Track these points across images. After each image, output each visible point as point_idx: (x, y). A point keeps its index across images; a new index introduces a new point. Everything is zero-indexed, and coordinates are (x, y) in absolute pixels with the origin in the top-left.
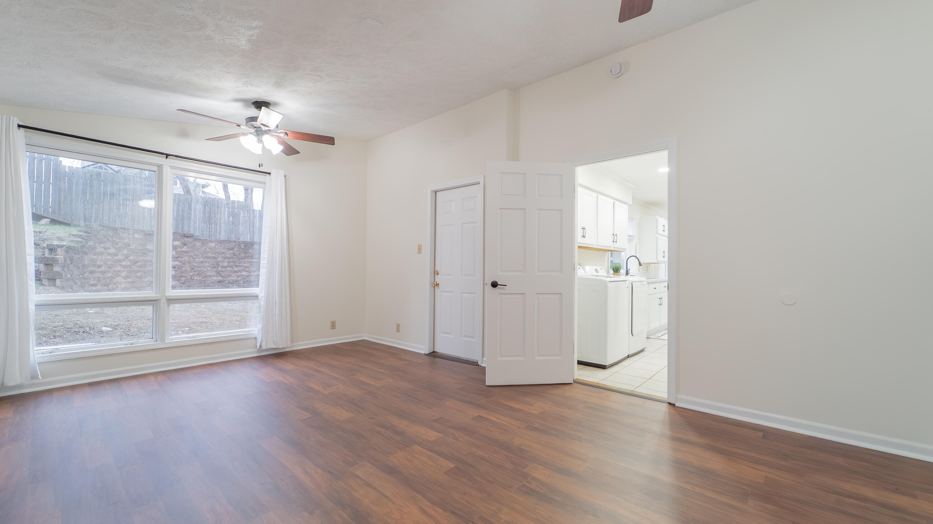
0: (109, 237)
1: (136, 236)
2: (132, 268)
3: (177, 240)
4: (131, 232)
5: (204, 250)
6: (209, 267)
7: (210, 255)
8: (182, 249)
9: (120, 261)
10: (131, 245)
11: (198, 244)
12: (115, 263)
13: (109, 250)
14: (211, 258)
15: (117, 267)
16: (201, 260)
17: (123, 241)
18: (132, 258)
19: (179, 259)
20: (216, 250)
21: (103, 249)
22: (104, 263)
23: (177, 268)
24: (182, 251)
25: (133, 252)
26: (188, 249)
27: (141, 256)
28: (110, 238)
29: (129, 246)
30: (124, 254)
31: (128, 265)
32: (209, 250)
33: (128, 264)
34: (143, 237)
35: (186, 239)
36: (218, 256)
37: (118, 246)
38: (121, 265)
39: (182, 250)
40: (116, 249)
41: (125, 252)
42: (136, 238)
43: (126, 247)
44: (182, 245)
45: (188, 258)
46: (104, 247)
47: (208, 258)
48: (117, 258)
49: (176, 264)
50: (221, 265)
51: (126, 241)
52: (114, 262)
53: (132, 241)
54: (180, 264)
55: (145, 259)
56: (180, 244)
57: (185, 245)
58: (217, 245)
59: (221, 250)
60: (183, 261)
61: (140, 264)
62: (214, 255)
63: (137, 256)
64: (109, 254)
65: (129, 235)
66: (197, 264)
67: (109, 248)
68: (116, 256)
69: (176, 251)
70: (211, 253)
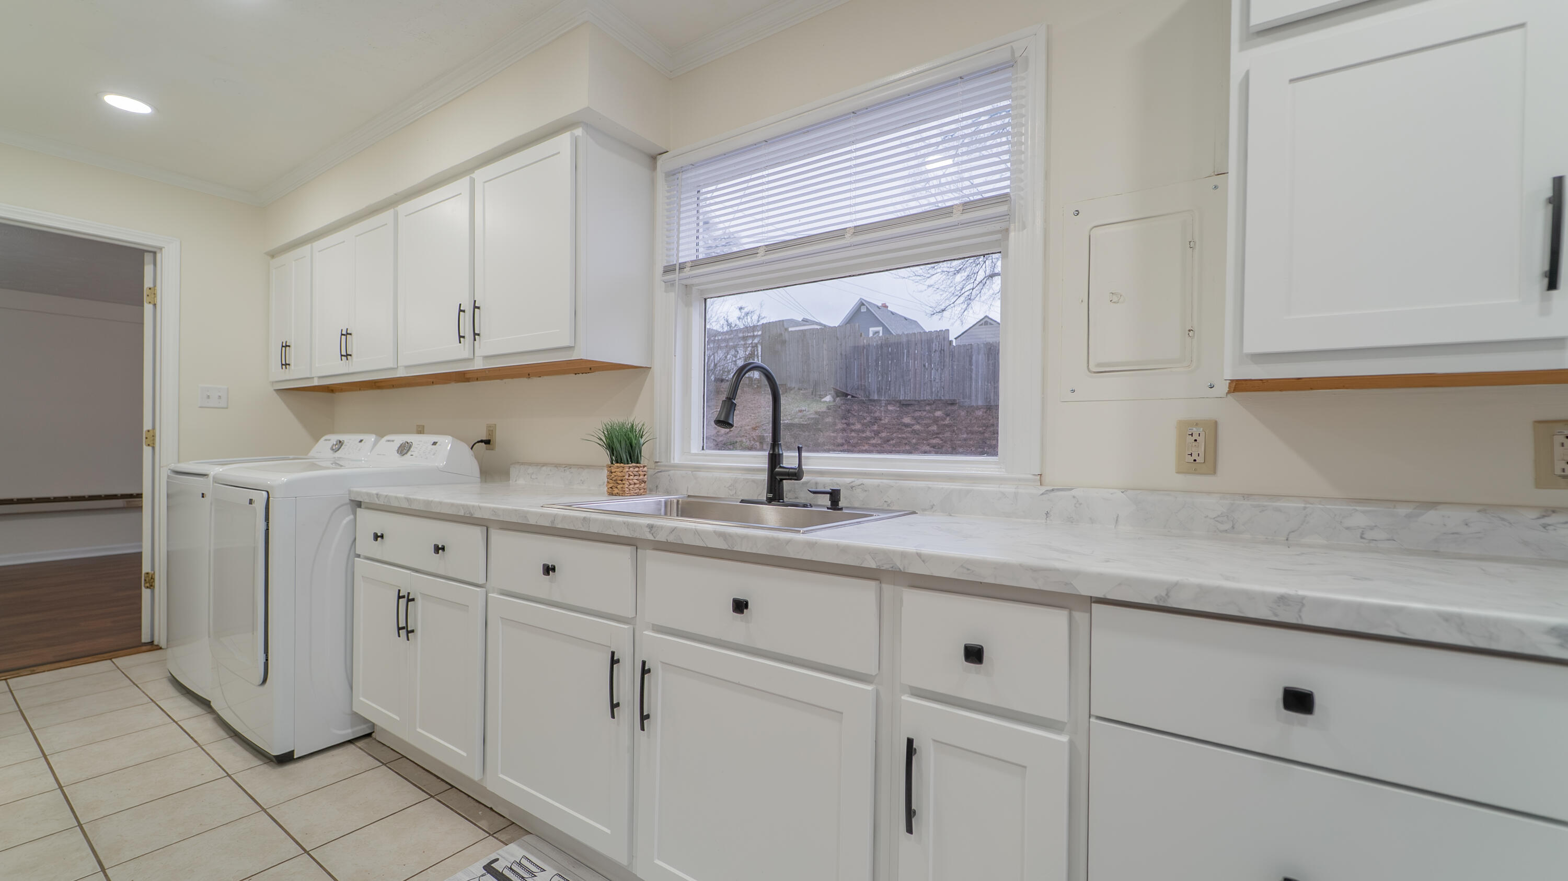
0: (853, 412)
1: (890, 408)
2: (883, 447)
3: (939, 410)
4: (884, 404)
5: (969, 422)
6: (973, 446)
7: (976, 428)
8: (944, 421)
9: (867, 438)
10: (883, 418)
11: (963, 413)
12: (861, 441)
13: (852, 426)
14: (977, 432)
15: (864, 446)
16: (965, 436)
17: (872, 415)
18: (883, 435)
19: (941, 436)
20: (984, 421)
21: (845, 425)
22: (846, 440)
23: (937, 447)
24: (944, 425)
25: (885, 428)
26: (950, 421)
27: (895, 432)
28: (856, 412)
29: (880, 420)
30: (873, 431)
31: (878, 444)
32: (975, 421)
33: (879, 442)
34: (898, 409)
35: (949, 408)
36: (985, 430)
37: (865, 421)
38: (869, 443)
39: (944, 423)
40: (863, 424)
41: (875, 427)
42: (889, 411)
43: (876, 422)
44: (944, 416)
45: (950, 434)
46: (846, 423)
47: (972, 433)
48: (864, 435)
49: (937, 442)
50: (988, 443)
51: (877, 414)
52: (859, 440)
53: (884, 414)
54: (941, 442)
55: (900, 436)
56: (942, 415)
57: (948, 415)
58: (986, 412)
59: (990, 420)
60: (943, 438)
61: (894, 442)
62: (981, 429)
63: (890, 432)
64: (852, 431)
65: (881, 407)
66: (960, 442)
67: (853, 424)
68: (863, 433)
69: (937, 424)
70: (976, 426)
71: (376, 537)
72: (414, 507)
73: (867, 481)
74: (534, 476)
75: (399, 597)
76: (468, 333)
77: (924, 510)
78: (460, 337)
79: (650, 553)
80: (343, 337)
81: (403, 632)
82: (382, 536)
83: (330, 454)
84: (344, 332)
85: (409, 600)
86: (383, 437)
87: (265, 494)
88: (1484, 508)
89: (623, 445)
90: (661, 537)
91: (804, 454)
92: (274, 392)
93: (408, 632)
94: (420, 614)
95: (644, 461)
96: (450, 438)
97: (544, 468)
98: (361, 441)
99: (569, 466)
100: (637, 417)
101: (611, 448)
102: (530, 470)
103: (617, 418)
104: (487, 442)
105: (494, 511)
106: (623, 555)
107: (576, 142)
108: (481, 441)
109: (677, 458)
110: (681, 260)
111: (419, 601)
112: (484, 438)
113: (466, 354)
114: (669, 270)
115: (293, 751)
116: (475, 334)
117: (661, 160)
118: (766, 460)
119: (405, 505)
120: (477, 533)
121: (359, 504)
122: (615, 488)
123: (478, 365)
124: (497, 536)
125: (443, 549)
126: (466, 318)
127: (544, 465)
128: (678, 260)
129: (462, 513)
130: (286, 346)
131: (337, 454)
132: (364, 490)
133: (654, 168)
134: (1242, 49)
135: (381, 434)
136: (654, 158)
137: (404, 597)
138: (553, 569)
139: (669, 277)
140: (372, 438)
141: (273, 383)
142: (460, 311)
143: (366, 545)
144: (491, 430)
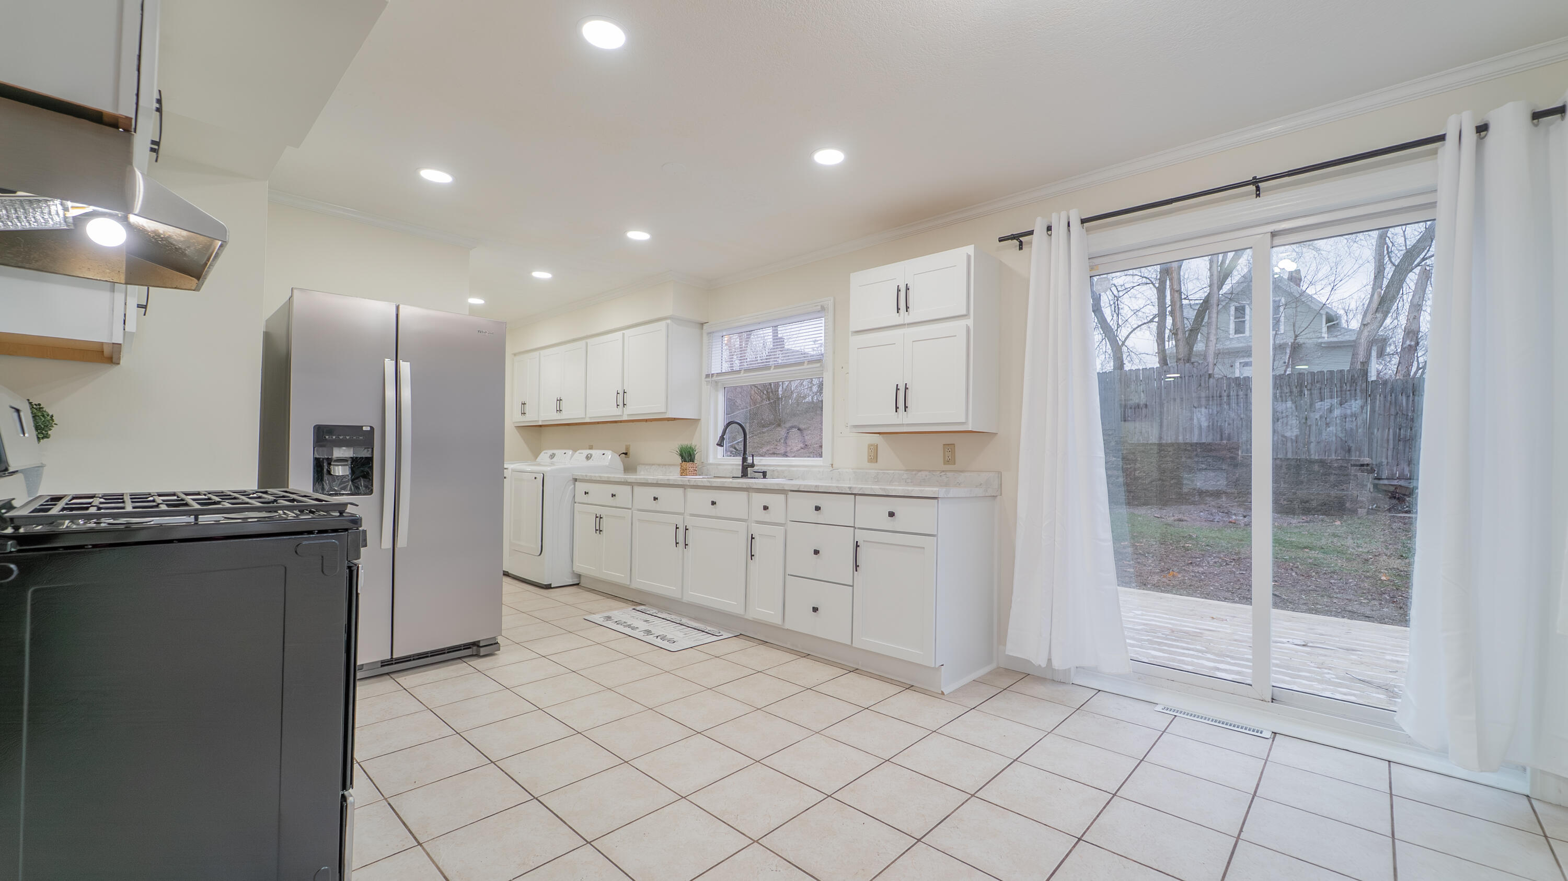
71: (586, 493)
72: (604, 479)
73: (779, 468)
74: (648, 470)
75: (596, 517)
76: (621, 404)
77: (796, 479)
78: (617, 405)
79: (689, 490)
80: (558, 402)
81: (598, 532)
82: (588, 493)
83: (549, 460)
84: (559, 399)
85: (601, 518)
86: (576, 452)
87: (542, 475)
88: (930, 471)
89: (687, 454)
90: (692, 484)
91: (754, 458)
92: (515, 428)
93: (600, 531)
94: (605, 524)
95: (696, 462)
96: (610, 451)
97: (653, 466)
98: (565, 453)
99: (665, 465)
100: (694, 443)
101: (681, 455)
102: (647, 467)
103: (685, 443)
104: (626, 454)
105: (636, 479)
106: (681, 491)
107: (668, 325)
108: (623, 453)
109: (711, 460)
110: (712, 373)
111: (604, 518)
112: (624, 452)
113: (620, 413)
114: (707, 376)
115: (551, 584)
116: (624, 404)
117: (705, 326)
118: (741, 461)
119: (599, 479)
120: (629, 488)
121: (576, 480)
122: (683, 472)
123: (625, 418)
124: (636, 489)
125: (615, 495)
126: (621, 396)
127: (653, 465)
128: (711, 372)
129: (623, 481)
130: (524, 404)
131: (553, 460)
132: (578, 474)
133: (702, 329)
134: (852, 336)
135: (575, 450)
136: (702, 324)
137: (598, 517)
138: (657, 499)
139: (708, 379)
140: (570, 452)
141: (514, 423)
142: (618, 393)
143: (580, 497)
144: (628, 448)
